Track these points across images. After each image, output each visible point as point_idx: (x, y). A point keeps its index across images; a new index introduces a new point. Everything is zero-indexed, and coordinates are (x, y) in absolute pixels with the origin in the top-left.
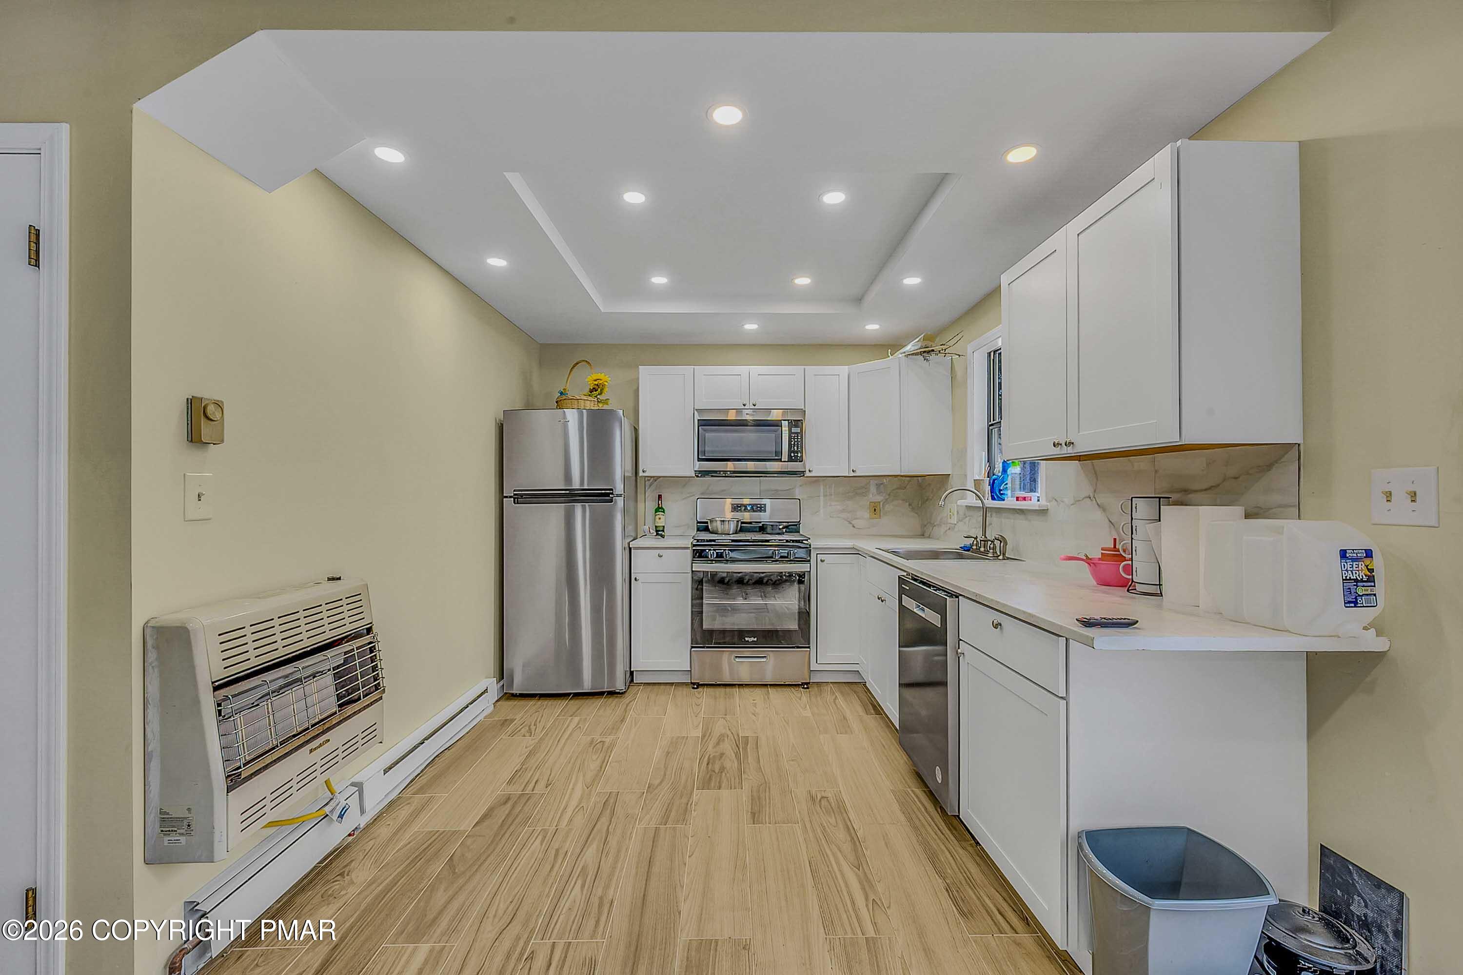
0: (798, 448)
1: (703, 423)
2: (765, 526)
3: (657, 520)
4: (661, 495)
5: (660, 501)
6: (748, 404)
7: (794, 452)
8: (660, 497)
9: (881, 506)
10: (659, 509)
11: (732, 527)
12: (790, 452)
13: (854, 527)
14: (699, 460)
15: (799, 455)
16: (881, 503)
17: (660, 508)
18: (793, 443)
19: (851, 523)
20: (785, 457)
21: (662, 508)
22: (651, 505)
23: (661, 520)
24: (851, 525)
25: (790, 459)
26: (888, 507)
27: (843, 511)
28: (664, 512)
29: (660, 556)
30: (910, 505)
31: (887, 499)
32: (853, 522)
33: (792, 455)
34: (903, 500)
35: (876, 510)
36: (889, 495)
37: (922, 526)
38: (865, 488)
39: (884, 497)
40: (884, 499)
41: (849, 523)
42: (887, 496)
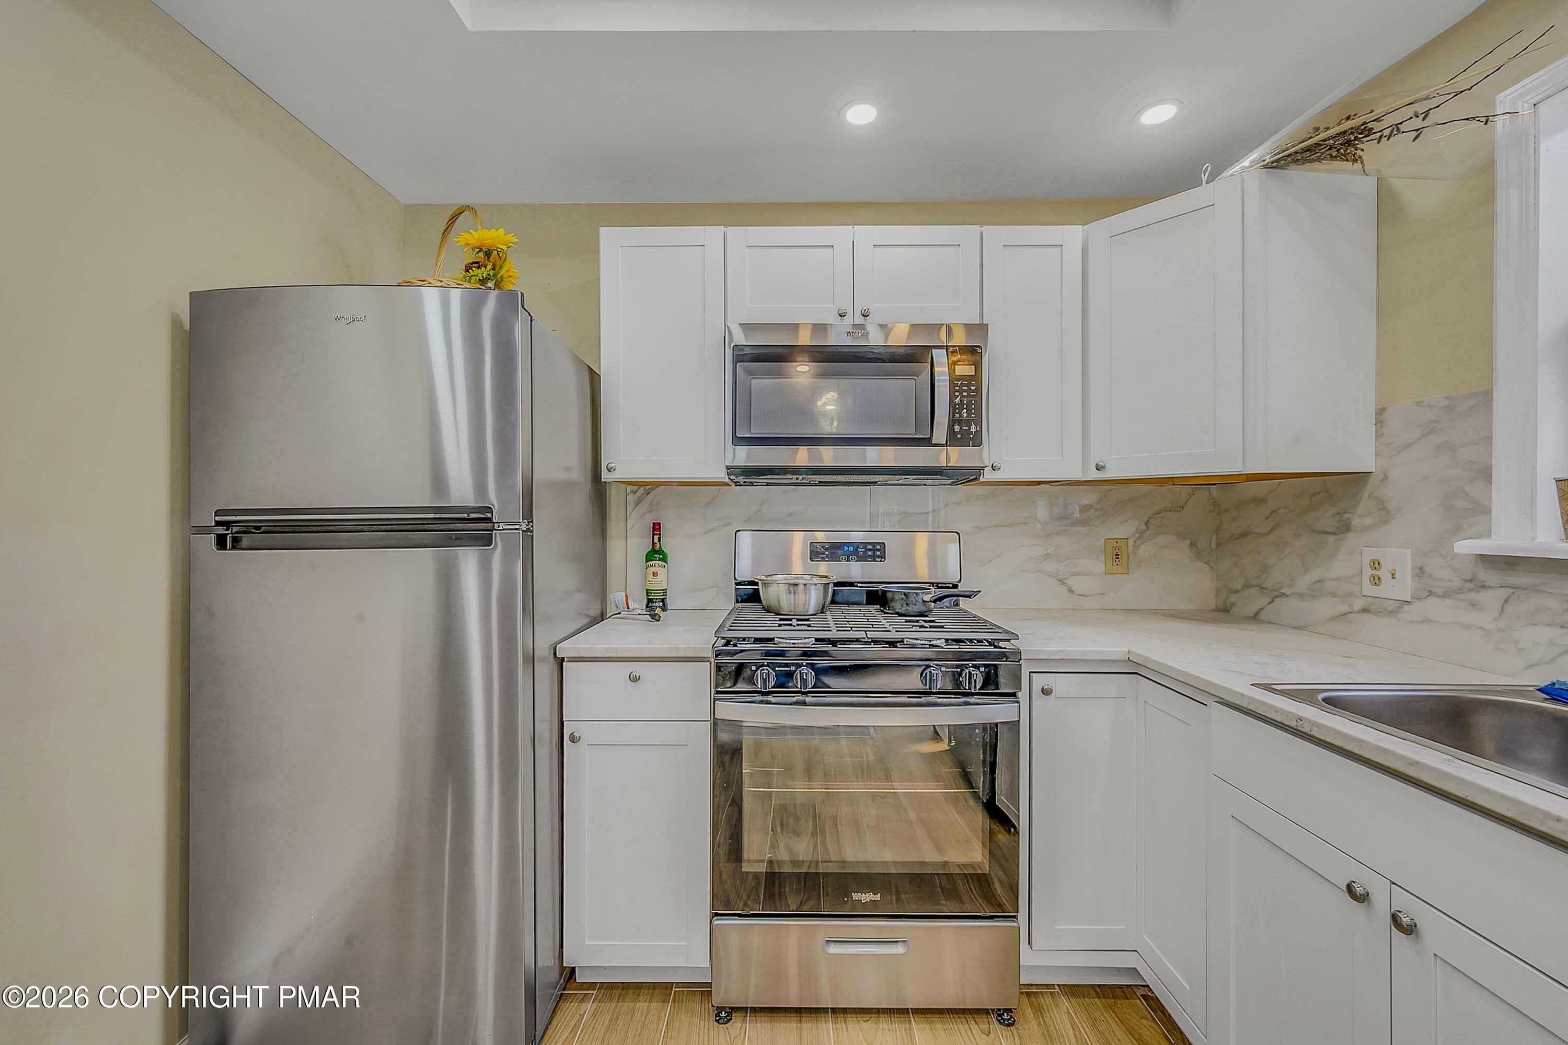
0: (968, 413)
1: (741, 356)
2: (889, 595)
3: (650, 577)
4: (659, 524)
5: (656, 537)
6: (850, 313)
7: (960, 422)
8: (656, 527)
9: (1131, 548)
10: (656, 554)
11: (813, 599)
12: (952, 422)
13: (1071, 591)
14: (738, 441)
15: (973, 429)
16: (1131, 542)
17: (656, 552)
18: (957, 400)
19: (1064, 583)
20: (940, 435)
21: (661, 552)
22: (639, 545)
23: (659, 578)
24: (1065, 588)
25: (953, 439)
26: (1146, 550)
27: (1047, 557)
28: (664, 559)
29: (634, 679)
30: (1192, 545)
31: (1142, 533)
32: (1068, 582)
33: (957, 428)
34: (1179, 535)
35: (1118, 555)
36: (1146, 524)
37: (1218, 591)
38: (1096, 509)
39: (1137, 528)
40: (1137, 532)
41: (1060, 583)
42: (1143, 527)
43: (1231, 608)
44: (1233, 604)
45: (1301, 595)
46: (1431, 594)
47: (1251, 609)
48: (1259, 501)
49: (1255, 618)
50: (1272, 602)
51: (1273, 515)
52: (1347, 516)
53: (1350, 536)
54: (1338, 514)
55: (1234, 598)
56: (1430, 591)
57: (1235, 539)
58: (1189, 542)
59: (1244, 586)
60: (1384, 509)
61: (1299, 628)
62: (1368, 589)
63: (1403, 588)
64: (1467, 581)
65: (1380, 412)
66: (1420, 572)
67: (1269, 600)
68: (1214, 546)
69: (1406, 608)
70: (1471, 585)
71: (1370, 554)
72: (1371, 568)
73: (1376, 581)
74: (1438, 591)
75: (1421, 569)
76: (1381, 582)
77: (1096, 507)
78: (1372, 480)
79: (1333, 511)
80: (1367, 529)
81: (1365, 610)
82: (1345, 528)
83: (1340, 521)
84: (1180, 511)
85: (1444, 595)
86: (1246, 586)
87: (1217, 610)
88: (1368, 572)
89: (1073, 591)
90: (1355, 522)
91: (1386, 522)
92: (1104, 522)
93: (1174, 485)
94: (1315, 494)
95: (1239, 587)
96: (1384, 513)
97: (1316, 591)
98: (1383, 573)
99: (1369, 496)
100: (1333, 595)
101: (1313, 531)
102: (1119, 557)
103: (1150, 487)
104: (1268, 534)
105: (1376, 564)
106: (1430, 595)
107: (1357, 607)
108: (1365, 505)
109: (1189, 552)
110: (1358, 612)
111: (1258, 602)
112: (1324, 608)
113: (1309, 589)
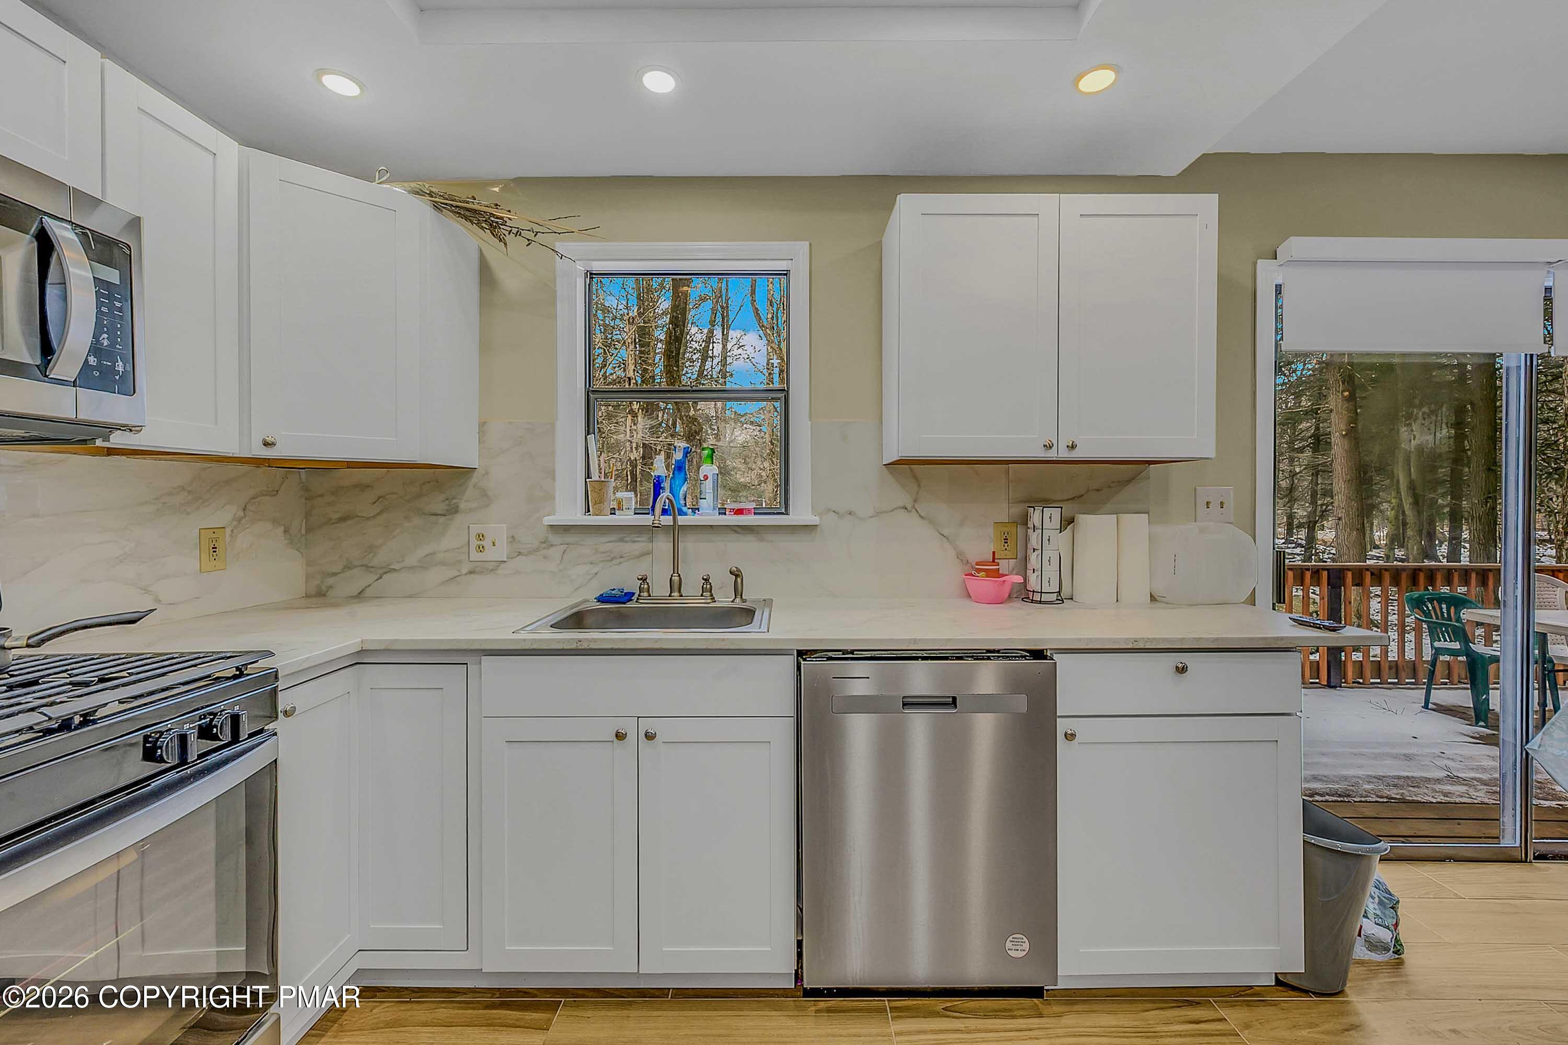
9: (228, 539)
13: (158, 600)
16: (228, 531)
19: (149, 592)
24: (151, 597)
26: (244, 540)
27: (124, 557)
32: (155, 589)
34: (274, 521)
35: (216, 548)
36: (244, 510)
37: (308, 577)
38: (189, 492)
39: (235, 515)
40: (233, 519)
41: (143, 592)
42: (241, 513)
43: (327, 591)
44: (330, 587)
45: (412, 568)
46: (520, 554)
47: (354, 589)
48: (363, 487)
49: (360, 596)
50: (381, 578)
51: (381, 499)
52: (455, 501)
53: (458, 517)
54: (447, 499)
55: (331, 581)
56: (519, 552)
57: (333, 524)
58: (283, 528)
59: (345, 567)
60: (486, 495)
61: (410, 597)
62: (475, 556)
63: (499, 552)
64: (542, 543)
65: (482, 425)
66: (513, 539)
67: (378, 576)
68: (303, 532)
69: (503, 565)
70: (544, 545)
71: (475, 529)
72: (477, 540)
73: (481, 549)
74: (525, 551)
75: (513, 537)
76: (484, 550)
77: (189, 489)
78: (475, 474)
79: (443, 497)
80: (471, 510)
81: (471, 572)
82: (454, 510)
83: (449, 505)
84: (275, 495)
85: (530, 553)
86: (348, 567)
87: (308, 596)
88: (474, 542)
89: (160, 601)
90: (462, 506)
91: (487, 506)
92: (198, 508)
93: (269, 467)
94: (424, 483)
95: (337, 568)
96: (485, 498)
97: (425, 565)
98: (487, 543)
99: (474, 486)
100: (443, 563)
101: (424, 514)
102: (217, 550)
103: (246, 468)
104: (374, 517)
105: (481, 537)
106: (518, 555)
107: (464, 571)
108: (470, 492)
109: (283, 538)
110: (466, 574)
111: (360, 580)
112: (435, 576)
113: (420, 561)
